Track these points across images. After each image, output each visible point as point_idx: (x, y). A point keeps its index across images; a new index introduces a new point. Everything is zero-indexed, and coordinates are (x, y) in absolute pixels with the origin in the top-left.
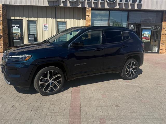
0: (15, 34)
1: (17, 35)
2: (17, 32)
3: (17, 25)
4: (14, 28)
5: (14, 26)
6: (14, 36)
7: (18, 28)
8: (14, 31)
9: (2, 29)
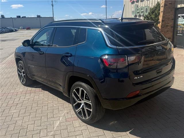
0: (179, 26)
1: (181, 28)
2: (181, 24)
3: (182, 15)
4: (179, 18)
5: (180, 17)
6: (178, 29)
7: (182, 18)
8: (179, 23)
9: (161, 21)
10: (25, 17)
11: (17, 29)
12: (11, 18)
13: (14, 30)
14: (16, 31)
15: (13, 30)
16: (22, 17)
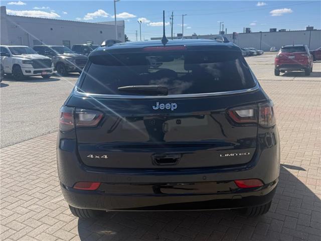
10: (284, 31)
11: (261, 51)
12: (261, 32)
13: (255, 54)
14: (259, 54)
15: (253, 52)
16: (280, 31)
